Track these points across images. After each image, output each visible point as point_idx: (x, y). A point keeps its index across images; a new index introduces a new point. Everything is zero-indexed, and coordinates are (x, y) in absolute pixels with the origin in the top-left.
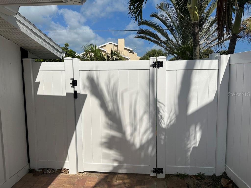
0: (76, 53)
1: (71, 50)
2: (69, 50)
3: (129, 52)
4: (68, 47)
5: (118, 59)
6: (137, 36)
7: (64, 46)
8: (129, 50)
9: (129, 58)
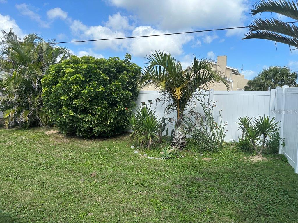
0: (141, 68)
1: (135, 64)
2: (133, 64)
3: (233, 73)
4: (129, 60)
5: (208, 77)
6: (250, 35)
7: (125, 59)
8: (233, 71)
9: (231, 81)
